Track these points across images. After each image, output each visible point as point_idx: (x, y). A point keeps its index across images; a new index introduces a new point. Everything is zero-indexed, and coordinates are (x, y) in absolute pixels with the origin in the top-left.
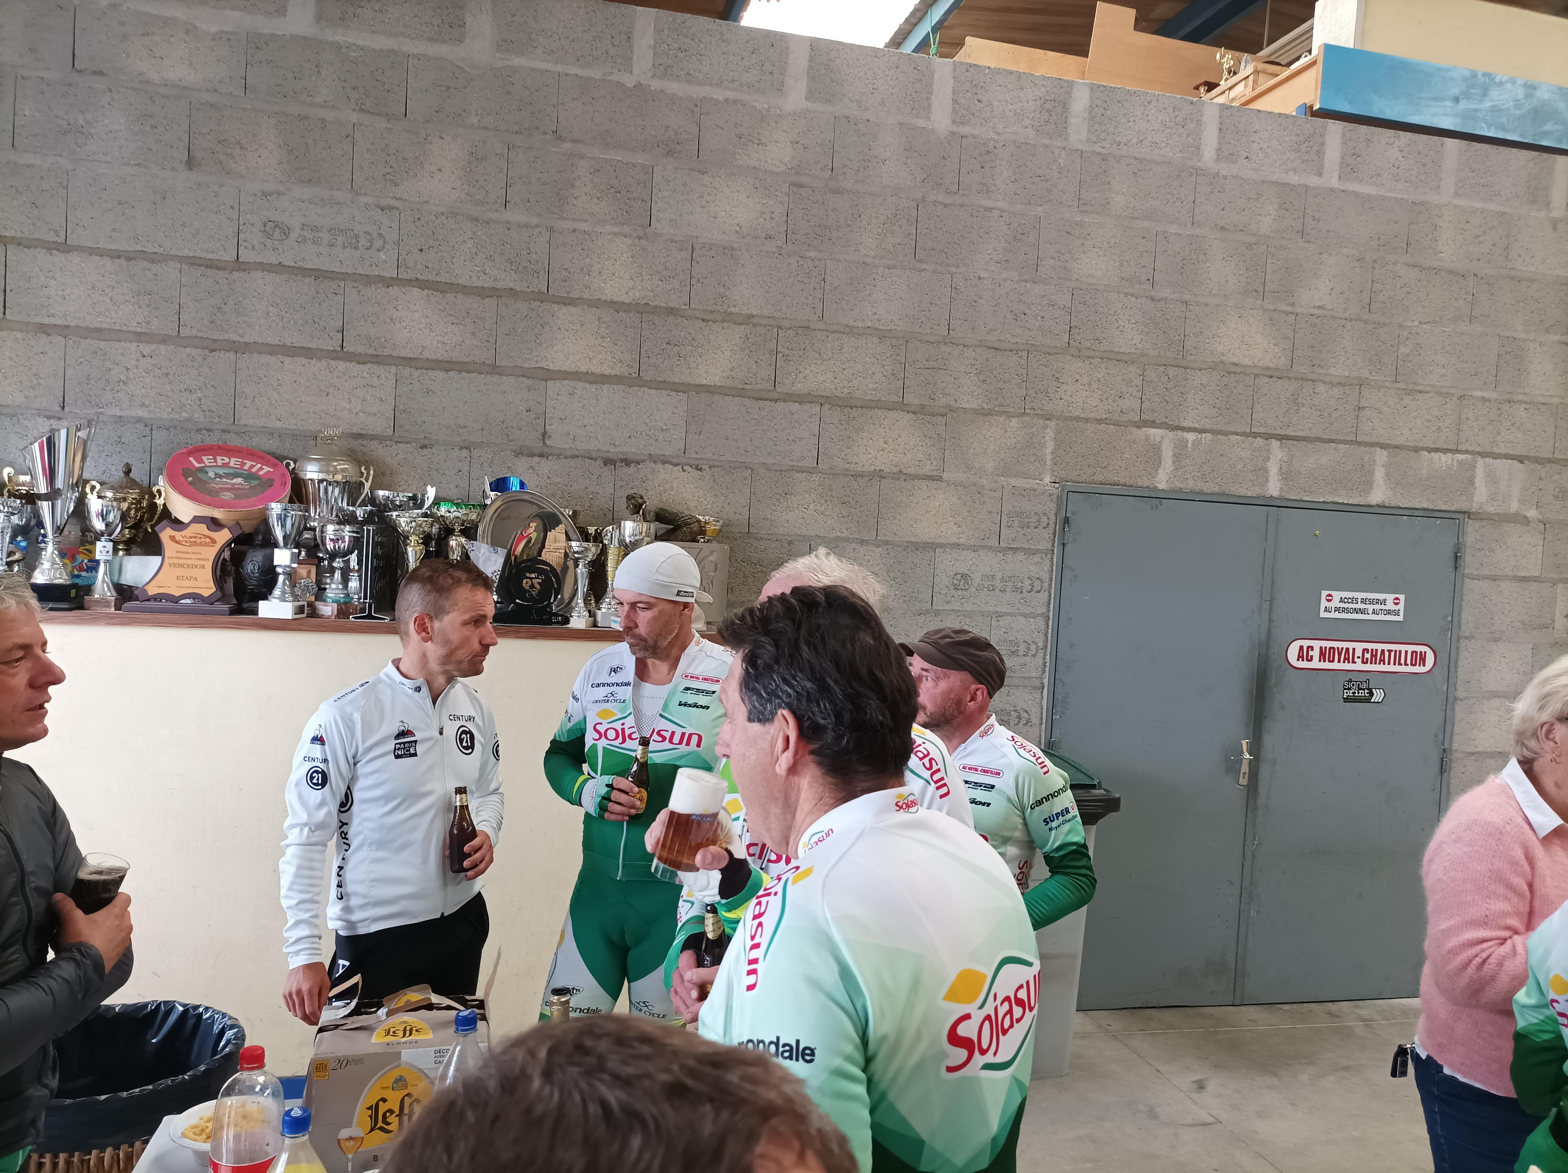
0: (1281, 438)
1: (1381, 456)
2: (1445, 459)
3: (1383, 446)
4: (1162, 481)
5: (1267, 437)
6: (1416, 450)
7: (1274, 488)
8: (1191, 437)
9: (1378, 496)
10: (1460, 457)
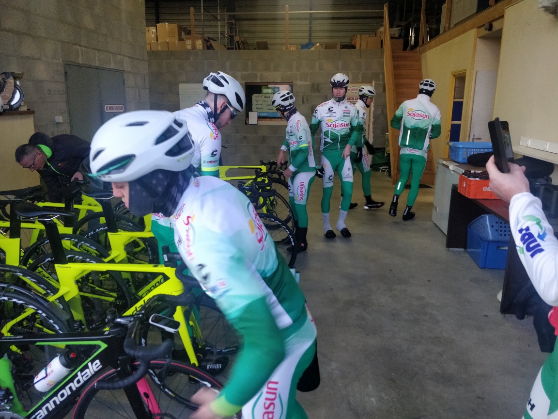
0: (97, 50)
1: (111, 56)
2: (119, 57)
3: (112, 53)
4: (80, 61)
5: (95, 49)
6: (116, 54)
7: (97, 64)
8: (83, 48)
9: (112, 67)
10: (122, 56)
